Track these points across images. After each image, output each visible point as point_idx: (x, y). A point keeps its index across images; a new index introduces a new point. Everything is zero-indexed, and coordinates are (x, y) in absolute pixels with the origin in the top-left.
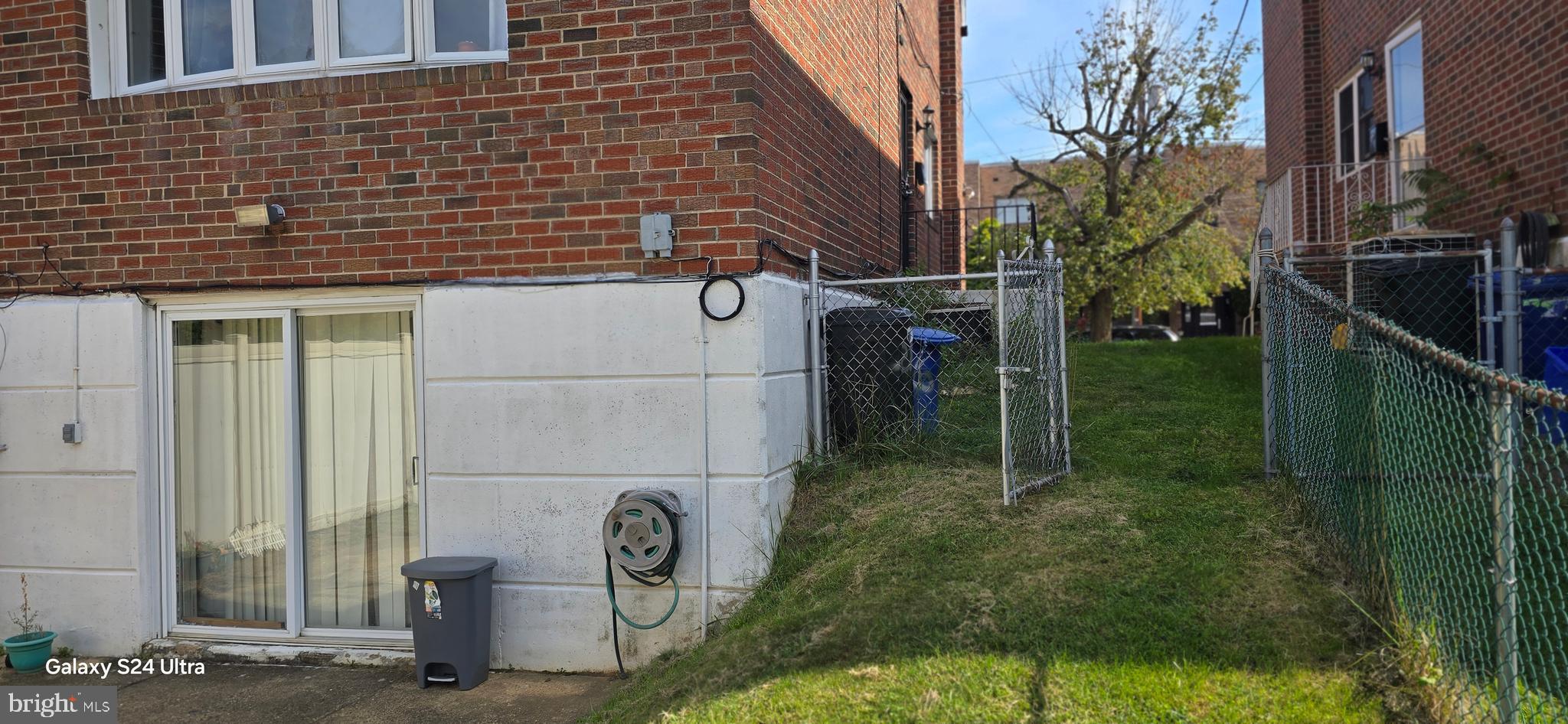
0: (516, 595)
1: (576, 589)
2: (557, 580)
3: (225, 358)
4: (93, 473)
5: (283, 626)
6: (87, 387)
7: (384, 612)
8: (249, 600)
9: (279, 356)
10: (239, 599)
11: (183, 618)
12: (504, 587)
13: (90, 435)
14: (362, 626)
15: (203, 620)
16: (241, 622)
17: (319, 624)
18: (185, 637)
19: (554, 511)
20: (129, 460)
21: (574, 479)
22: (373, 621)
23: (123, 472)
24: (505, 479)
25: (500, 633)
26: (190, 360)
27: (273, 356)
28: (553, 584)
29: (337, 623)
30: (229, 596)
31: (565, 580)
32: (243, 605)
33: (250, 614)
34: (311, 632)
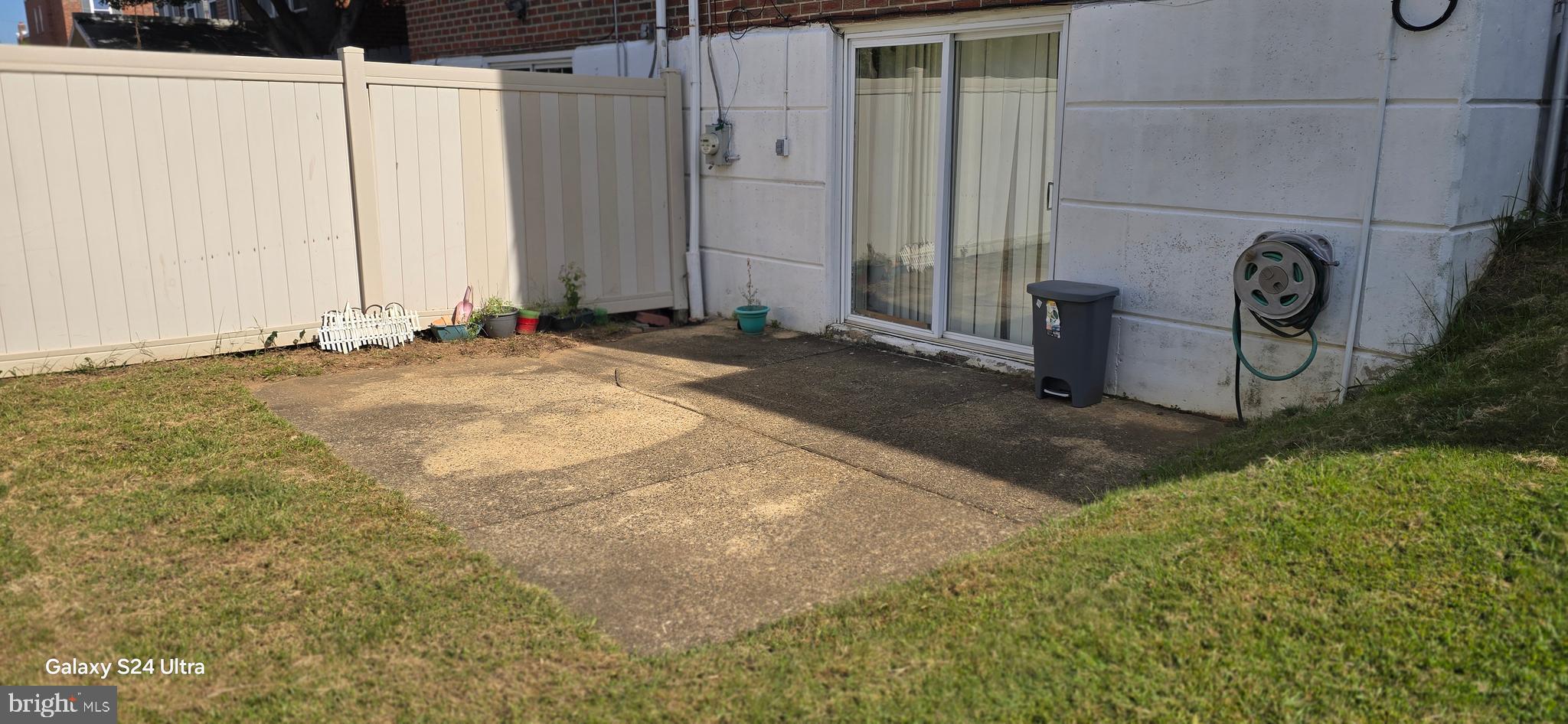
0: (1135, 327)
1: (1199, 329)
2: (1179, 318)
3: (897, 91)
4: (796, 182)
5: (929, 327)
6: (793, 108)
7: (1014, 330)
8: (906, 305)
9: (938, 89)
10: (898, 303)
11: (855, 310)
12: (1124, 317)
13: (794, 148)
14: (995, 337)
15: (870, 313)
16: (898, 318)
17: (959, 330)
18: (856, 325)
19: (1183, 247)
20: (821, 173)
21: (1208, 215)
22: (1004, 333)
23: (816, 183)
24: (1135, 209)
25: (1117, 362)
26: (869, 91)
27: (934, 90)
28: (1175, 321)
29: (974, 333)
30: (891, 300)
31: (1187, 319)
32: (901, 308)
33: (906, 314)
34: (952, 335)
